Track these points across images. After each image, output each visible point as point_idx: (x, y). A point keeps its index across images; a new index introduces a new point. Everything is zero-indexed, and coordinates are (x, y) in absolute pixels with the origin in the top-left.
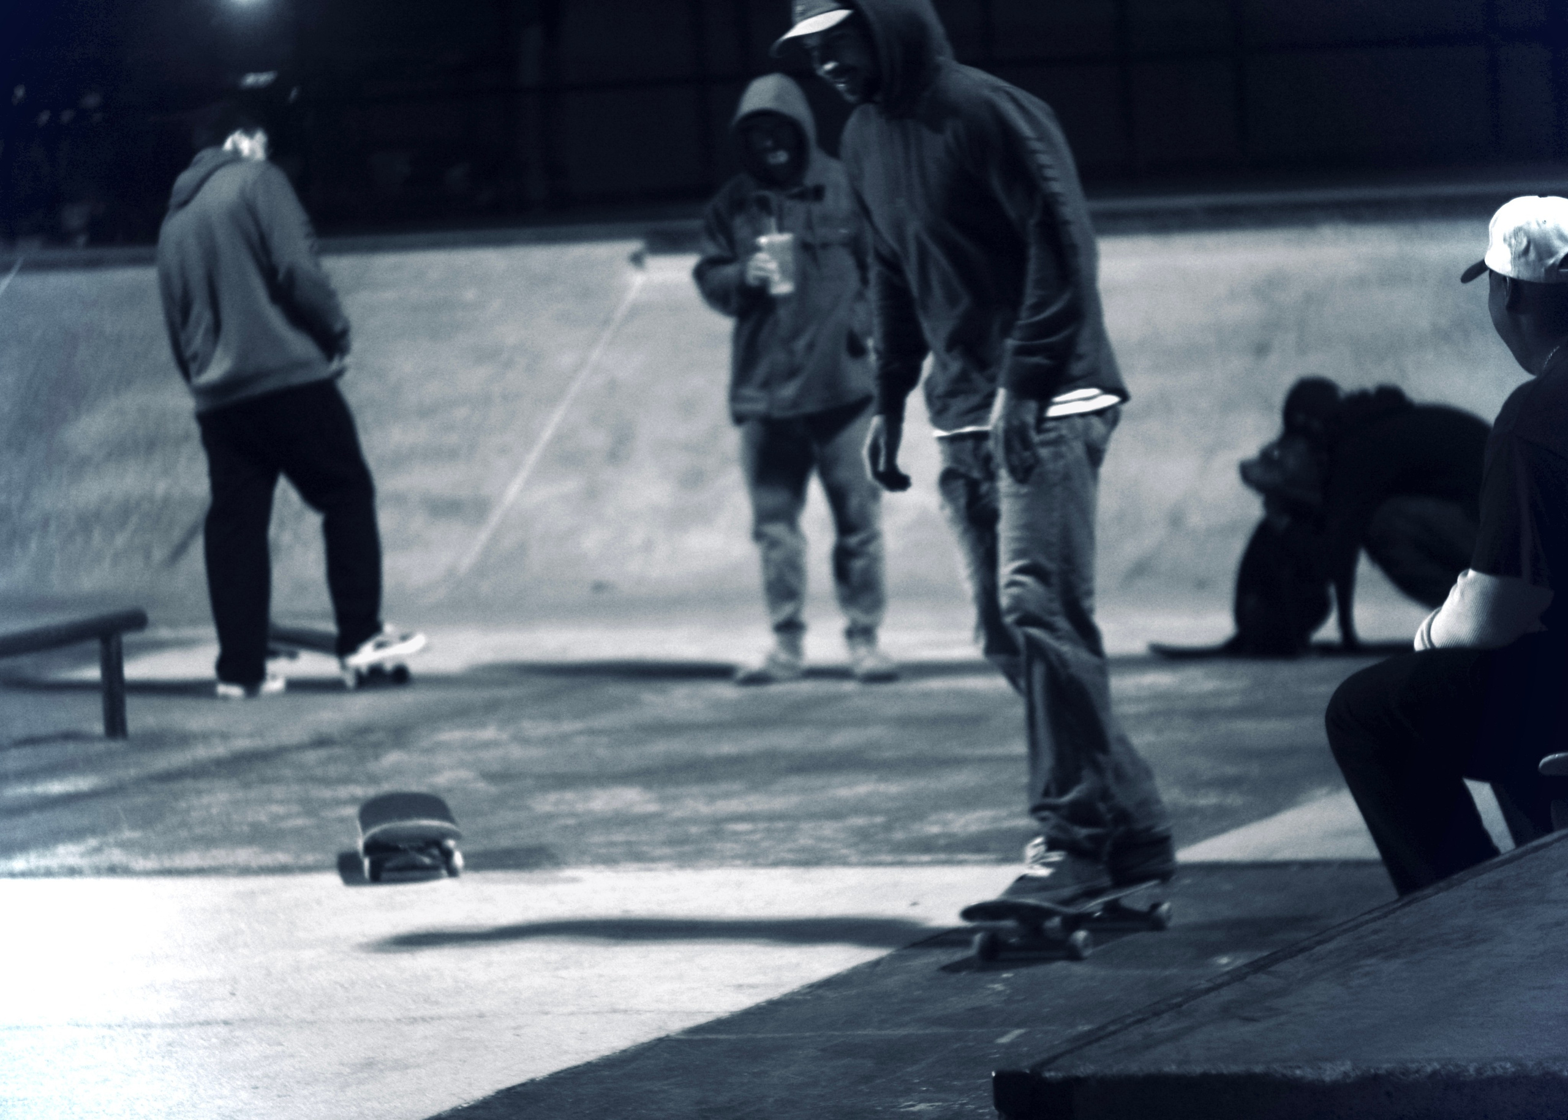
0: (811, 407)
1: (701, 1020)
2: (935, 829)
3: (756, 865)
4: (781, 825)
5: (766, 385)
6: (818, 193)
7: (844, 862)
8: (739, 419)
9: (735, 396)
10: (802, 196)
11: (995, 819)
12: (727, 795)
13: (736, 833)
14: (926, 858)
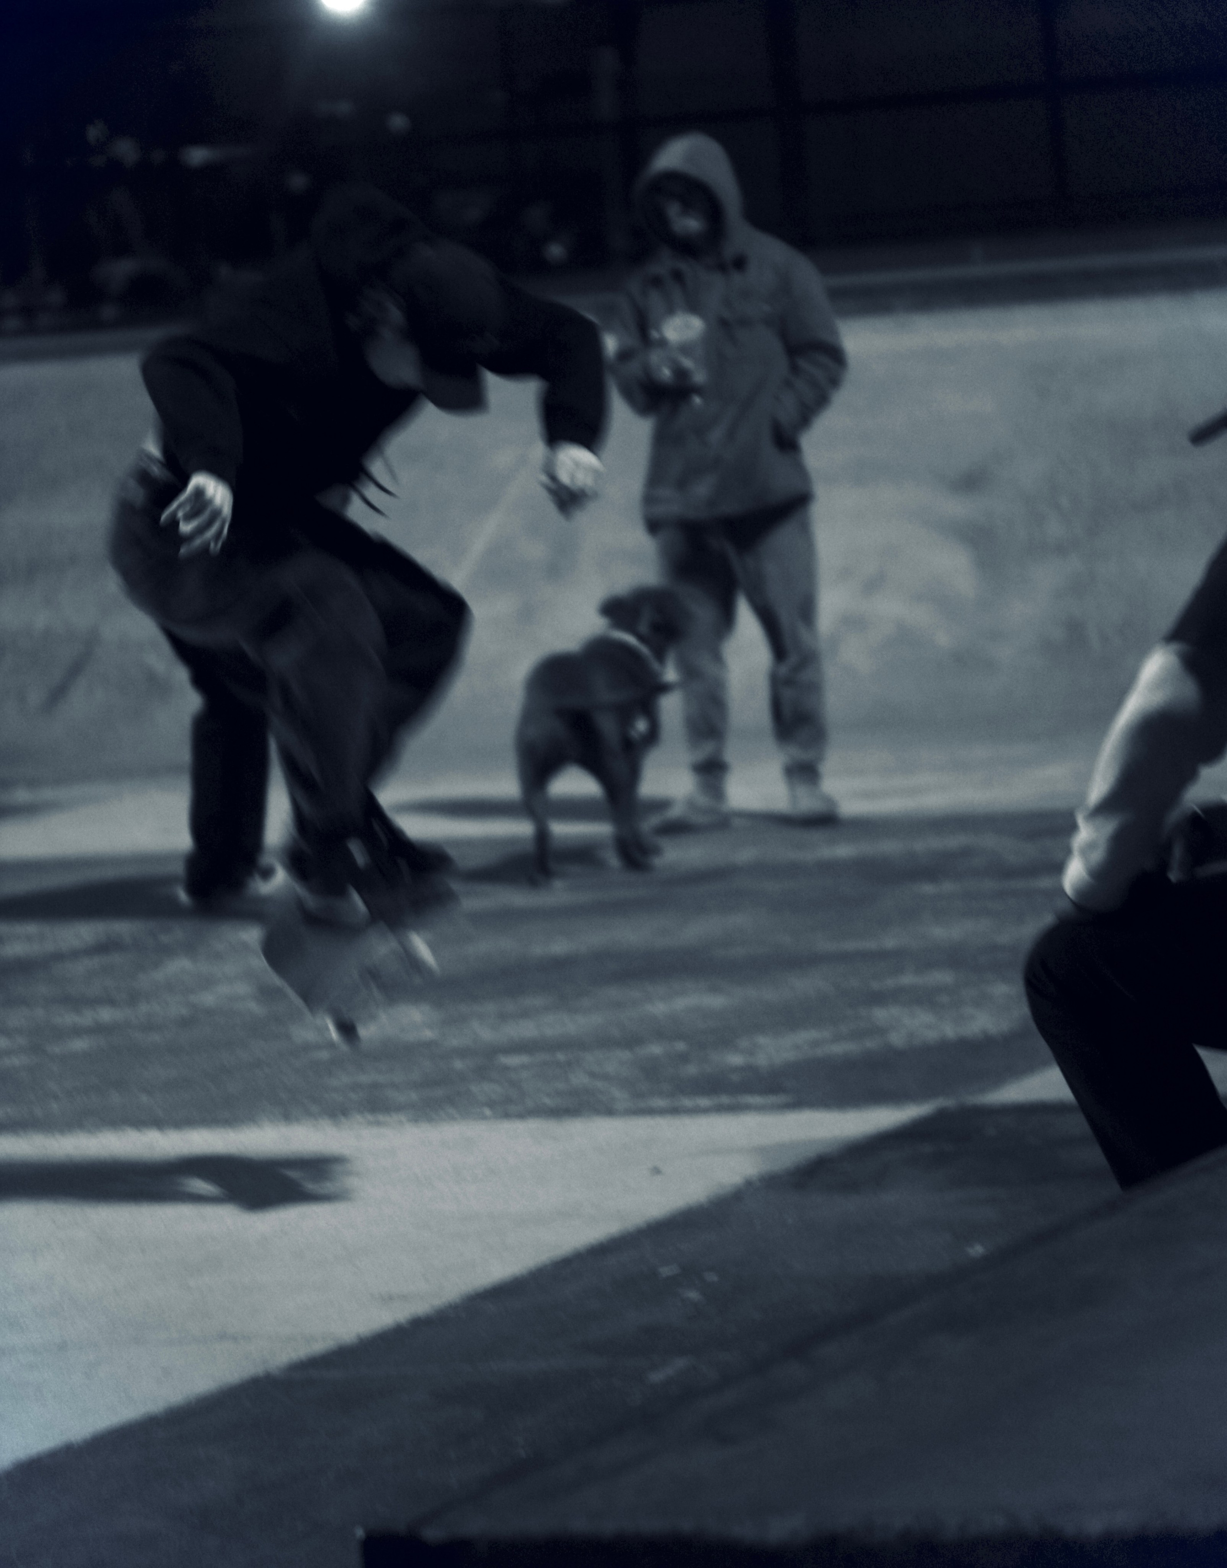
0: (731, 507)
1: (318, 1347)
2: (736, 1060)
3: (507, 1116)
4: (561, 1057)
5: (682, 484)
6: (740, 263)
7: (609, 1111)
8: (653, 526)
9: (649, 500)
10: (722, 268)
11: (815, 1044)
12: (525, 1014)
13: (507, 1068)
14: (704, 1102)
